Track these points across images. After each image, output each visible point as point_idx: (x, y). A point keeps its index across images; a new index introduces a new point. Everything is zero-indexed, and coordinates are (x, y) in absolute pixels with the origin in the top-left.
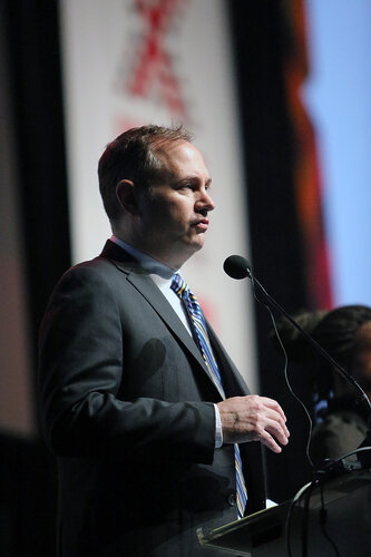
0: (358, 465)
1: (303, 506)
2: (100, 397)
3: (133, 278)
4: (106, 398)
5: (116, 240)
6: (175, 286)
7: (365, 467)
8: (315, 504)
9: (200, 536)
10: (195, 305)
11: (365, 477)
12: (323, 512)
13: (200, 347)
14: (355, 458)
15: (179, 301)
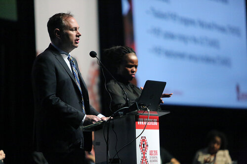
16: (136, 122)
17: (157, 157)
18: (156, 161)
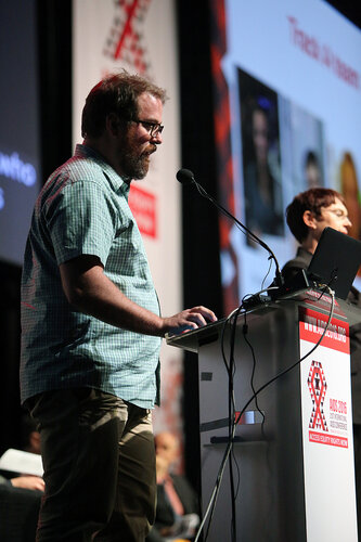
0: (268, 298)
7: (273, 299)
11: (273, 306)
12: (245, 327)
16: (301, 324)
17: (345, 419)
18: (344, 427)
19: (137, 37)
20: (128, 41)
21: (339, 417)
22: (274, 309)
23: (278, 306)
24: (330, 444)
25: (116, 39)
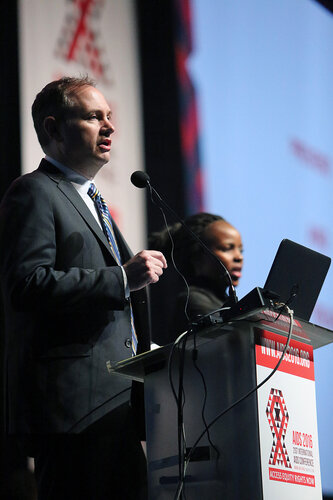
0: (221, 320)
1: (181, 347)
2: (44, 270)
3: (62, 185)
4: (48, 271)
5: (49, 159)
6: (90, 192)
7: (226, 321)
8: (190, 346)
9: (109, 366)
10: (104, 206)
11: (225, 328)
12: (195, 352)
13: (107, 237)
14: (219, 314)
15: (92, 203)
16: (257, 347)
17: (311, 454)
18: (310, 463)
19: (92, 36)
20: (83, 41)
21: (304, 452)
22: (226, 331)
23: (231, 328)
24: (295, 482)
25: (69, 38)
